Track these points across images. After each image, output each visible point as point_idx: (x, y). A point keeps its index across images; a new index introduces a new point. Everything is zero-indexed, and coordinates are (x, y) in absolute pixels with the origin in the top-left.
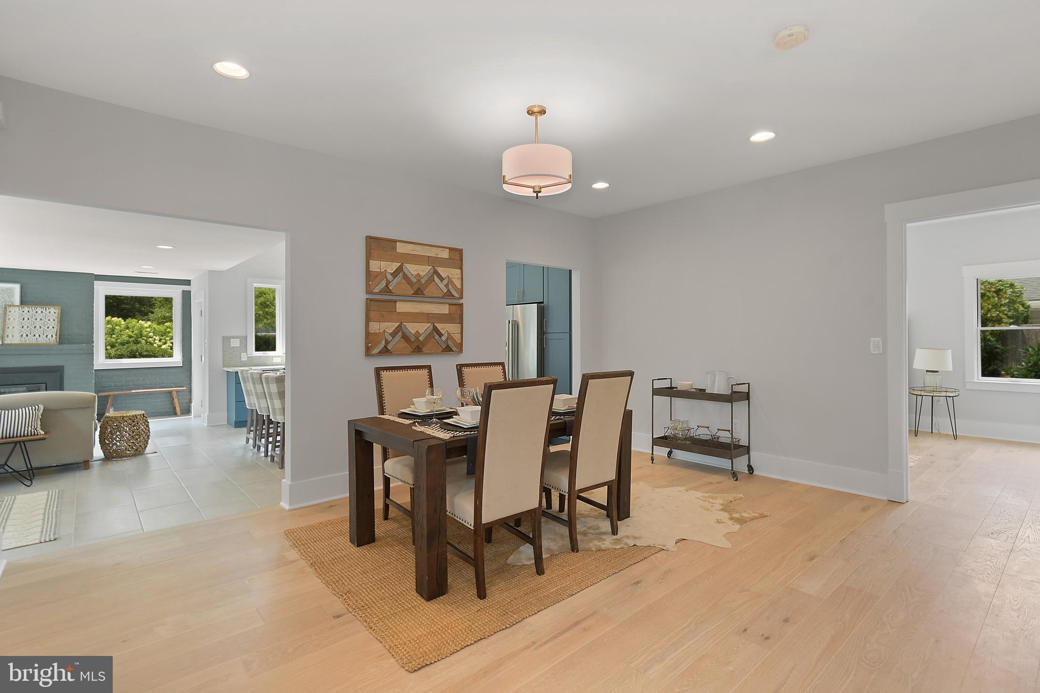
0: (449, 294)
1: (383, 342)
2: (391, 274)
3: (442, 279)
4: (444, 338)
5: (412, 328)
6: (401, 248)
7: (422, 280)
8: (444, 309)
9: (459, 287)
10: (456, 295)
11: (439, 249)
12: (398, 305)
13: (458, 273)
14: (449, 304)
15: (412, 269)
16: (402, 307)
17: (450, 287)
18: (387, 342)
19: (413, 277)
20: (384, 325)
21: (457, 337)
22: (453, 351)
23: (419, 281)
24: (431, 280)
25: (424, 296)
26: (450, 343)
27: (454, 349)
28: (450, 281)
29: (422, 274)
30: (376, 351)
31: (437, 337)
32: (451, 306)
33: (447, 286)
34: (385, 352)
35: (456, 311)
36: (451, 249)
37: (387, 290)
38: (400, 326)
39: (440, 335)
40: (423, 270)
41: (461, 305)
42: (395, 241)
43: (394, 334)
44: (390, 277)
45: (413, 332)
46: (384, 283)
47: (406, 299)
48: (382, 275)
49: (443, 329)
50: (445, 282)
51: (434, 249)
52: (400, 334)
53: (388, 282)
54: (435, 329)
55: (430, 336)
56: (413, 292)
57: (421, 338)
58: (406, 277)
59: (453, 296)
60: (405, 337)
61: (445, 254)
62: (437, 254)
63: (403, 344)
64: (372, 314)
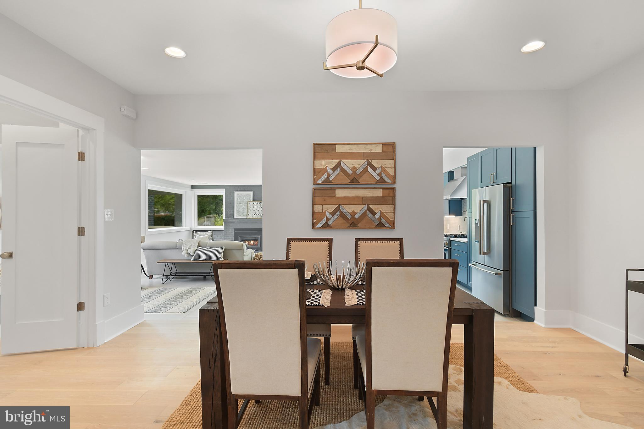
0: (382, 181)
1: (325, 219)
2: (331, 169)
3: (375, 169)
4: (377, 216)
5: (348, 209)
6: (339, 149)
7: (358, 171)
8: (378, 193)
9: (392, 173)
10: (388, 181)
11: (373, 145)
12: (337, 191)
13: (391, 163)
14: (382, 189)
15: (348, 164)
16: (340, 193)
17: (383, 175)
18: (328, 219)
19: (349, 170)
20: (326, 207)
21: (390, 216)
22: (386, 227)
23: (354, 172)
24: (365, 171)
25: (359, 183)
26: (383, 220)
27: (387, 225)
28: (383, 170)
29: (357, 166)
30: (319, 226)
31: (370, 215)
32: (384, 191)
33: (380, 174)
34: (326, 226)
35: (389, 194)
36: (384, 144)
37: (327, 181)
38: (338, 207)
39: (374, 214)
40: (360, 164)
41: (394, 189)
42: (335, 144)
43: (333, 214)
44: (330, 171)
45: (350, 211)
46: (325, 176)
47: (343, 186)
48: (325, 170)
49: (377, 209)
50: (378, 171)
51: (369, 146)
52: (338, 213)
53: (329, 175)
54: (369, 209)
55: (364, 215)
56: (349, 181)
57: (356, 216)
58: (343, 170)
59: (386, 182)
60: (343, 216)
61: (379, 149)
62: (371, 150)
63: (341, 221)
64: (317, 199)
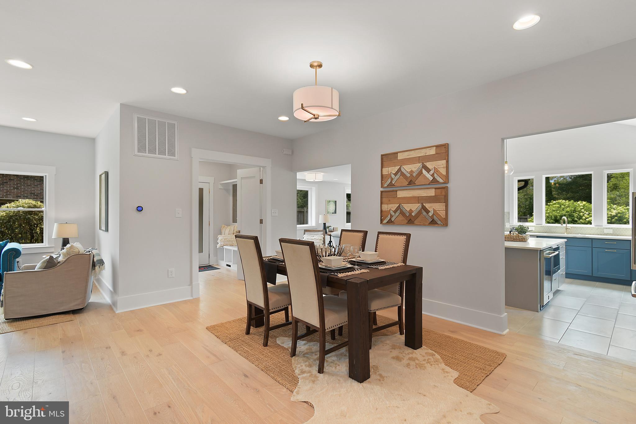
0: (434, 181)
1: (389, 216)
2: (394, 175)
3: (428, 170)
4: (430, 214)
5: (407, 207)
6: (400, 157)
7: (414, 174)
8: (431, 193)
9: (444, 173)
10: (441, 180)
11: (427, 149)
12: (398, 192)
13: (444, 163)
14: (435, 188)
15: (407, 168)
16: (401, 194)
17: (435, 175)
18: (392, 216)
19: (407, 173)
20: (390, 206)
21: (442, 214)
22: (438, 224)
23: (411, 175)
24: (420, 173)
25: (415, 185)
26: (435, 217)
27: (439, 222)
28: (436, 170)
29: (414, 170)
30: (385, 222)
31: (424, 213)
32: (439, 191)
33: (433, 175)
34: (390, 222)
35: (441, 193)
36: (437, 147)
37: (391, 185)
38: (399, 206)
39: (427, 212)
40: (415, 167)
41: (446, 189)
42: (397, 153)
43: (395, 212)
44: (393, 176)
45: (408, 210)
46: (389, 181)
47: (403, 188)
48: (389, 175)
49: (431, 207)
50: (432, 172)
51: (424, 150)
52: (399, 211)
53: (392, 179)
54: (424, 208)
55: (419, 213)
56: (408, 183)
57: (413, 214)
58: (403, 174)
59: (438, 182)
60: (403, 213)
61: (433, 152)
62: (426, 153)
63: (401, 218)
64: (384, 199)
